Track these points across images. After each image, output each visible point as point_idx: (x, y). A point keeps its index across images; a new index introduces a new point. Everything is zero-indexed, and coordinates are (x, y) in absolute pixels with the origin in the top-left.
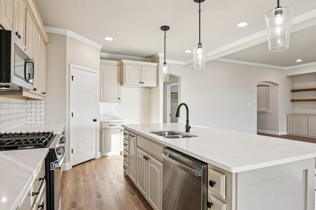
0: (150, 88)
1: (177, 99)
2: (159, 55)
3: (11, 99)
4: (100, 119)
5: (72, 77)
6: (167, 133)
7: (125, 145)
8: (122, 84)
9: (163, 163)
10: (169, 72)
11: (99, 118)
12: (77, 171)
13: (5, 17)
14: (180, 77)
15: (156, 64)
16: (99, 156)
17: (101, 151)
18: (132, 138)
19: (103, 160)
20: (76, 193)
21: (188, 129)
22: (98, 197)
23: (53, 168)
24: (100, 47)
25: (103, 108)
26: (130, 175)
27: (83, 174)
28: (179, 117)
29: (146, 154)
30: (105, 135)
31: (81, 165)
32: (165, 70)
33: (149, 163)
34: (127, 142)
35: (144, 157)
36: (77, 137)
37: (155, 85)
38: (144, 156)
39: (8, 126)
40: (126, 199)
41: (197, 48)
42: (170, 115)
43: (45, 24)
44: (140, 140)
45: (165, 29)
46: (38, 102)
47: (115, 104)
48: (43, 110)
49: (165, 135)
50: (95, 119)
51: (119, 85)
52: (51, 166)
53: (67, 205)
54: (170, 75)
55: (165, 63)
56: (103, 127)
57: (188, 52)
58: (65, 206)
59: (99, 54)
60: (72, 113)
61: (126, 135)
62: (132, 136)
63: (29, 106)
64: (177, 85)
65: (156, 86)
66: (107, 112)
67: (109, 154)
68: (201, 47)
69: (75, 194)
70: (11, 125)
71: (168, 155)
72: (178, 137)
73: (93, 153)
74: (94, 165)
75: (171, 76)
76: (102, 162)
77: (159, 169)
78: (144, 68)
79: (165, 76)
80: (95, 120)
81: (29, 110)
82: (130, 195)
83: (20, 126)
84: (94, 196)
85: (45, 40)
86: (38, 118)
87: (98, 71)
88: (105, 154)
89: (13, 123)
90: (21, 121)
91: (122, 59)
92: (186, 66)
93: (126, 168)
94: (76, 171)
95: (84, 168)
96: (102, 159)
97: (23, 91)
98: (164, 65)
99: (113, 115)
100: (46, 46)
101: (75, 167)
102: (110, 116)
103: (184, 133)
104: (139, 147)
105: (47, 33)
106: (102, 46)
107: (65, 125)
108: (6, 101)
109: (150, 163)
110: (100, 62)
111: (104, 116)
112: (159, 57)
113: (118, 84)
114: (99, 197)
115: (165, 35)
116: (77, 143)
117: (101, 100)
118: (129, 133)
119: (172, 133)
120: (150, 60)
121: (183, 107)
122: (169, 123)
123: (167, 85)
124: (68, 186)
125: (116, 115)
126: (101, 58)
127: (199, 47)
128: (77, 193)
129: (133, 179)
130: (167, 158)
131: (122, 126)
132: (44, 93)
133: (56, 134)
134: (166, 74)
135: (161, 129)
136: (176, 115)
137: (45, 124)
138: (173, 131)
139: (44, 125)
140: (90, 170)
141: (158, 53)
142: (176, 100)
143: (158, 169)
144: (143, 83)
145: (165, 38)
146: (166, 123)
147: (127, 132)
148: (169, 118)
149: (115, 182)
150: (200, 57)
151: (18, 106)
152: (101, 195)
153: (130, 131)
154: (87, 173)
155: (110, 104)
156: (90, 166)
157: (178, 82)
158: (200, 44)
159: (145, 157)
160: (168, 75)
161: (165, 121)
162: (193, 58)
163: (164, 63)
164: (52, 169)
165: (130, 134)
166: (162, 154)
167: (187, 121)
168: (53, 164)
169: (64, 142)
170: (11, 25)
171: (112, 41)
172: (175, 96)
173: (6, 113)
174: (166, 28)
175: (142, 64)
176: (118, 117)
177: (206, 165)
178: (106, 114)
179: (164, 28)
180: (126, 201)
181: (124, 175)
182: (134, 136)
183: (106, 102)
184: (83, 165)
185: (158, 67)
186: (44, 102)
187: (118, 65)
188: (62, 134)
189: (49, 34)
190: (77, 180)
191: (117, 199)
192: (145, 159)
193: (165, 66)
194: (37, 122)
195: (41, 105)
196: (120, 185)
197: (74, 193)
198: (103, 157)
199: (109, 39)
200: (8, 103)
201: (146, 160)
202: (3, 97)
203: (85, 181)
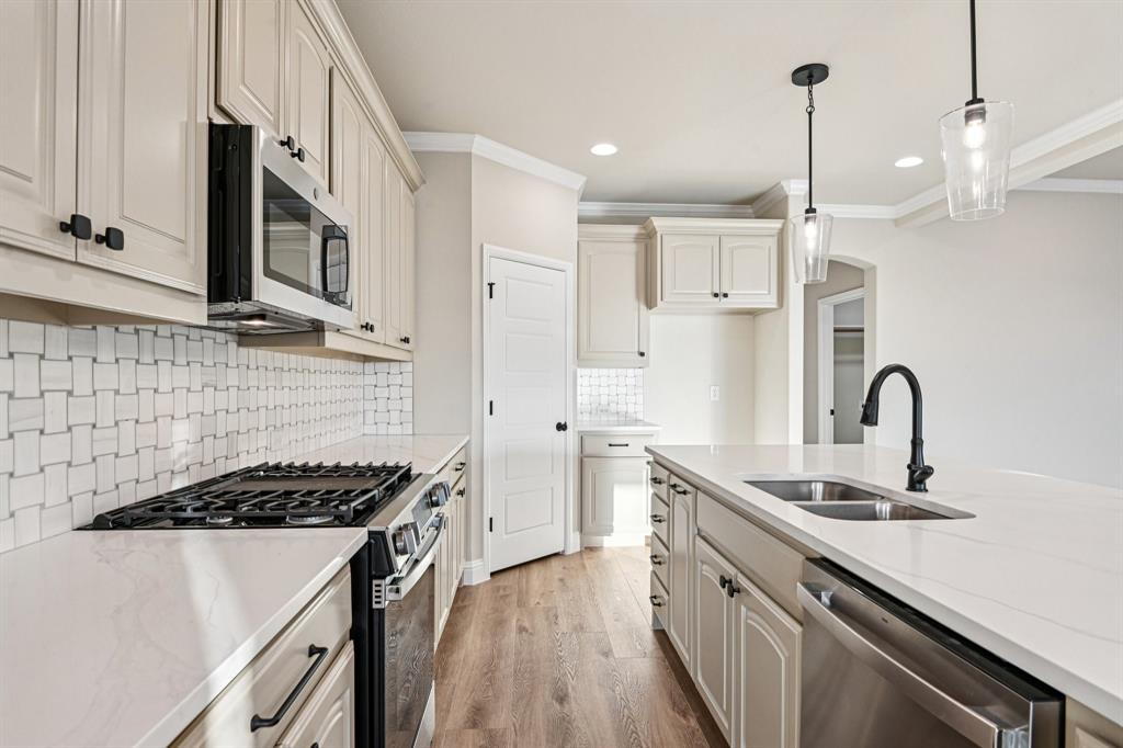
0: (752, 313)
1: (863, 352)
2: (786, 189)
3: (312, 358)
4: (580, 423)
5: (491, 285)
6: (819, 489)
7: (656, 519)
8: (650, 303)
9: (801, 624)
10: (828, 250)
11: (575, 421)
12: (504, 589)
13: (242, 88)
14: (873, 268)
15: (776, 224)
16: (574, 546)
17: (581, 528)
18: (678, 496)
19: (587, 562)
20: (490, 670)
21: (918, 476)
22: (557, 700)
23: (379, 602)
24: (578, 182)
25: (590, 386)
26: (672, 631)
27: (521, 603)
28: (876, 424)
29: (731, 571)
30: (594, 476)
31: (516, 573)
32: (809, 238)
33: (743, 609)
34: (663, 511)
35: (724, 582)
36: (506, 479)
37: (770, 301)
38: (722, 578)
39: (303, 439)
40: (654, 728)
41: (964, 120)
42: (832, 412)
43: (404, 125)
44: (708, 511)
45: (810, 76)
46: (395, 368)
47: (631, 371)
48: (407, 392)
49: (810, 499)
50: (563, 423)
51: (643, 307)
52: (374, 594)
53: (459, 713)
54: (830, 261)
55: (811, 210)
56: (588, 450)
57: (909, 162)
58: (451, 716)
59: (574, 209)
60: (491, 403)
61: (660, 483)
62: (679, 493)
63: (370, 380)
64: (862, 299)
65: (775, 306)
66: (604, 400)
67: (608, 542)
68: (982, 114)
69: (486, 673)
70: (312, 436)
71: (825, 599)
72: (873, 516)
73: (558, 535)
74: (557, 577)
75: (834, 265)
76: (584, 567)
77: (785, 644)
78: (728, 244)
79: (811, 261)
80: (561, 427)
81: (370, 392)
82: (671, 713)
83: (343, 439)
84: (544, 694)
85: (408, 175)
86: (395, 416)
87: (571, 265)
88: (594, 541)
89: (318, 432)
90: (347, 424)
91: (648, 218)
92: (897, 222)
93: (659, 605)
94: (501, 592)
95: (527, 582)
96: (585, 556)
97: (327, 333)
98: (807, 219)
99: (622, 408)
100: (415, 193)
101: (498, 577)
102: (613, 414)
103: (898, 493)
104: (703, 534)
105: (413, 152)
106: (584, 179)
107: (469, 442)
108: (293, 365)
109: (749, 609)
110: (576, 234)
111: (594, 412)
112: (787, 197)
113: (636, 304)
114: (562, 699)
115: (811, 99)
116: (506, 500)
117: (582, 359)
118: (669, 477)
119: (840, 488)
120: (750, 211)
121: (896, 382)
122: (826, 446)
123: (819, 301)
124: (470, 641)
125: (631, 409)
126: (581, 220)
127: (969, 116)
128: (493, 672)
129: (684, 651)
130: (821, 609)
131: (647, 449)
132: (406, 340)
133: (420, 474)
134: (816, 260)
135: (795, 470)
136: (865, 414)
137: (414, 434)
138: (847, 479)
139: (411, 438)
140: (543, 594)
141: (784, 184)
142: (856, 357)
143: (781, 645)
144: (726, 295)
145: (810, 114)
146: (817, 443)
147: (663, 474)
148: (826, 424)
149: (620, 649)
150: (977, 162)
151: (335, 380)
152: (566, 695)
153: (671, 472)
154: (533, 602)
155: (613, 372)
156: (545, 579)
157: (862, 286)
158: (975, 100)
159: (726, 582)
160: (822, 261)
161: (810, 437)
162: (944, 181)
163: (807, 211)
164: (376, 603)
165: (672, 483)
166: (798, 584)
167: (917, 443)
168: (379, 586)
169: (441, 502)
170: (269, 116)
171: (613, 155)
172: (850, 340)
173: (294, 401)
174: (816, 74)
175: (722, 228)
176: (640, 417)
177: (1055, 705)
178: (601, 408)
179: (806, 73)
180: (656, 737)
181: (653, 625)
182: (685, 493)
183: (599, 367)
184: (523, 569)
185: (781, 236)
186: (409, 367)
187: (638, 238)
188: (457, 470)
189: (419, 156)
190: (500, 623)
191: (621, 721)
192: (726, 589)
193: (810, 223)
194: (392, 430)
195: (401, 377)
196: (638, 663)
197: (485, 670)
198: (589, 549)
199: (604, 149)
200: (300, 370)
201: (732, 596)
202: (283, 352)
203: (522, 629)
